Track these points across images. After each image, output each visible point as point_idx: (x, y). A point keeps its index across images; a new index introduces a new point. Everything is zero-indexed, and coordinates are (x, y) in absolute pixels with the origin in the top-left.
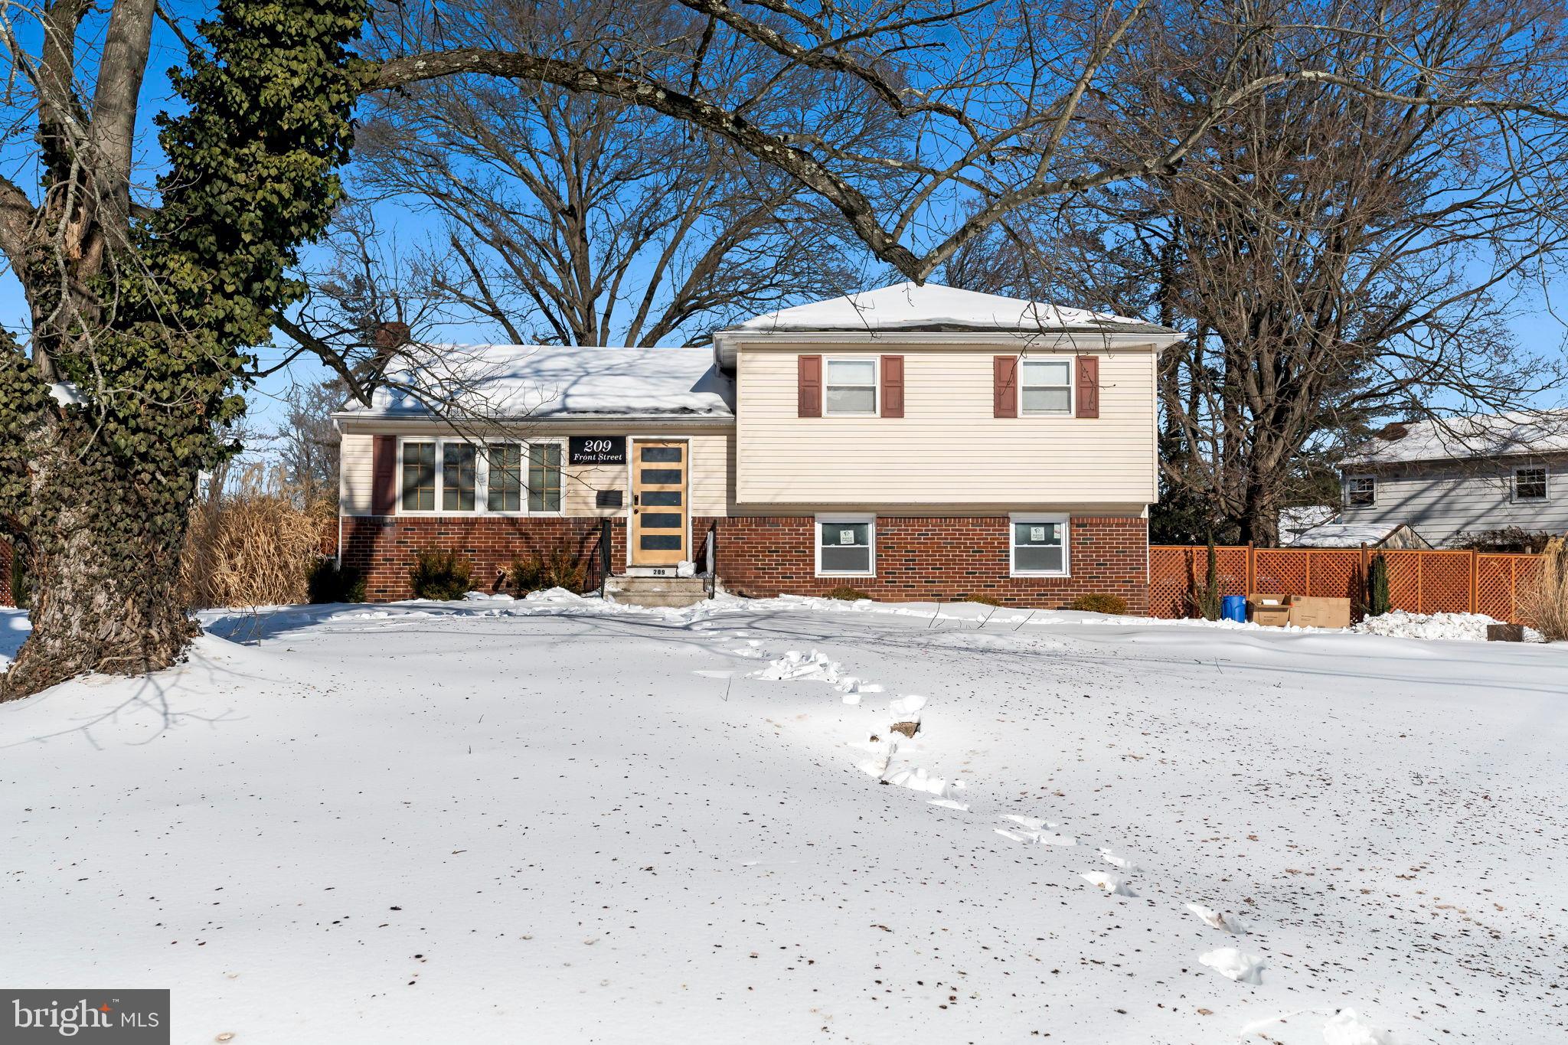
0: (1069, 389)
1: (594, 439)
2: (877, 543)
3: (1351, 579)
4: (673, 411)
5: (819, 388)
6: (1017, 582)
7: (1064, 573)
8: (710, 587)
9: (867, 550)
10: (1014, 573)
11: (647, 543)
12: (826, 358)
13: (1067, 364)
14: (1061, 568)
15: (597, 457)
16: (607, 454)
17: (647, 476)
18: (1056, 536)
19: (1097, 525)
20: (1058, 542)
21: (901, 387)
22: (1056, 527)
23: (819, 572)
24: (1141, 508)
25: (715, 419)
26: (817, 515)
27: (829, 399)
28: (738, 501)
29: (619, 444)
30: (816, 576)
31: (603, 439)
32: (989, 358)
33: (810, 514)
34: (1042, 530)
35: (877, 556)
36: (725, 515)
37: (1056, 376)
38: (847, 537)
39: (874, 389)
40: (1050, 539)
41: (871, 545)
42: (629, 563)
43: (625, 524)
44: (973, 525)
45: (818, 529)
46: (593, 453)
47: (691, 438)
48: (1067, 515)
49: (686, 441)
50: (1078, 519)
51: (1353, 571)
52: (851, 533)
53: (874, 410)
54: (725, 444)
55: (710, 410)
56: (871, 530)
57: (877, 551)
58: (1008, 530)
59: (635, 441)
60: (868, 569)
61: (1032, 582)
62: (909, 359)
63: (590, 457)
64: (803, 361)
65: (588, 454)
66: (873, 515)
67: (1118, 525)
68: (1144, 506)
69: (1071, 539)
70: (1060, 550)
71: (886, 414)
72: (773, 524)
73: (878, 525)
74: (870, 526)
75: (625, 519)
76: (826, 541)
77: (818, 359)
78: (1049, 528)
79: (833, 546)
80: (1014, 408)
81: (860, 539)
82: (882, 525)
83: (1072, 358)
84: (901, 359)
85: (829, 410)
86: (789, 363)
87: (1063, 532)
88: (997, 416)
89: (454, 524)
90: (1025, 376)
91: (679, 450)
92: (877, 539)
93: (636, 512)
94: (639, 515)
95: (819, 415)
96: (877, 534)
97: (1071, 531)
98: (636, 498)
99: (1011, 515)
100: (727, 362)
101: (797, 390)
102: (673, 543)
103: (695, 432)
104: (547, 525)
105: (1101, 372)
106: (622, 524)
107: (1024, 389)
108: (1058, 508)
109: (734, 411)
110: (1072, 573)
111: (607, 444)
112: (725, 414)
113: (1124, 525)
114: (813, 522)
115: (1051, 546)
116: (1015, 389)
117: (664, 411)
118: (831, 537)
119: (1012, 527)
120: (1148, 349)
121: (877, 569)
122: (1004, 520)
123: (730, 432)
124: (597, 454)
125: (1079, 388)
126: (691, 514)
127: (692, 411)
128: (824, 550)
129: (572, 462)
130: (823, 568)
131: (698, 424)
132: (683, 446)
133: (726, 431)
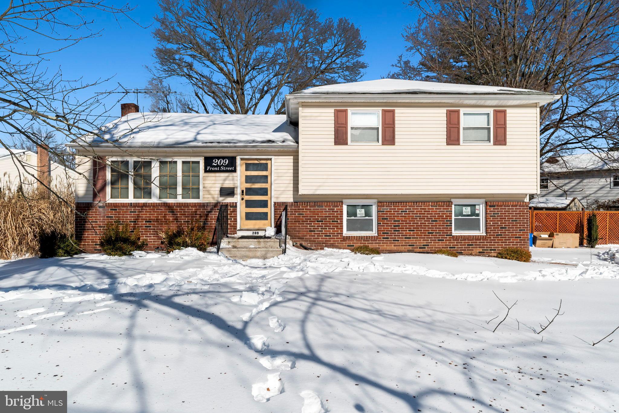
0: (489, 129)
1: (218, 158)
2: (378, 216)
3: (577, 224)
4: (263, 142)
5: (346, 128)
6: (457, 238)
7: (481, 232)
8: (283, 245)
9: (372, 220)
10: (455, 233)
11: (249, 217)
12: (350, 110)
13: (488, 115)
14: (479, 230)
15: (220, 168)
16: (226, 166)
17: (248, 179)
18: (477, 212)
19: (501, 206)
20: (478, 215)
21: (394, 128)
22: (477, 207)
23: (346, 233)
24: (525, 196)
25: (286, 146)
26: (344, 201)
27: (352, 134)
28: (300, 193)
29: (232, 161)
30: (344, 235)
31: (223, 158)
32: (444, 111)
33: (340, 200)
34: (469, 209)
35: (378, 223)
36: (291, 200)
37: (481, 122)
38: (361, 212)
39: (378, 129)
40: (473, 214)
41: (374, 217)
42: (238, 228)
43: (236, 206)
44: (432, 206)
45: (345, 208)
46: (217, 166)
47: (273, 157)
48: (483, 200)
49: (271, 159)
50: (491, 202)
51: (578, 221)
52: (363, 211)
53: (378, 141)
54: (292, 161)
55: (284, 142)
56: (374, 210)
57: (378, 221)
58: (451, 209)
59: (242, 159)
60: (372, 230)
61: (464, 238)
62: (398, 111)
63: (216, 169)
64: (337, 113)
65: (214, 166)
66: (376, 201)
67: (512, 206)
68: (526, 195)
69: (486, 214)
70: (479, 220)
71: (385, 143)
72: (319, 206)
73: (378, 206)
74: (374, 207)
75: (236, 203)
76: (349, 215)
77: (346, 111)
78: (473, 207)
79: (353, 218)
80: (458, 140)
81: (368, 214)
82: (381, 206)
83: (491, 111)
84: (393, 111)
85: (352, 141)
86: (330, 113)
87: (481, 209)
88: (448, 144)
89: (138, 206)
90: (464, 121)
91: (267, 164)
92: (378, 214)
93: (243, 199)
94: (244, 201)
95: (346, 144)
96: (378, 212)
97: (486, 209)
98: (243, 191)
99: (452, 200)
100: (293, 117)
101: (333, 129)
102: (264, 216)
103: (275, 154)
104: (192, 206)
105: (508, 119)
106: (234, 206)
107: (464, 129)
108: (479, 196)
109: (297, 142)
110: (487, 233)
111: (226, 161)
112: (293, 144)
113: (516, 206)
114: (342, 204)
115: (474, 217)
116: (458, 129)
117: (258, 142)
118: (352, 213)
119: (453, 206)
120: (535, 106)
121: (378, 231)
122: (449, 203)
123: (295, 154)
124: (220, 166)
125: (496, 128)
126: (274, 200)
127: (273, 142)
128: (348, 220)
129: (206, 171)
130: (347, 230)
131: (277, 149)
132: (269, 162)
133: (292, 154)
